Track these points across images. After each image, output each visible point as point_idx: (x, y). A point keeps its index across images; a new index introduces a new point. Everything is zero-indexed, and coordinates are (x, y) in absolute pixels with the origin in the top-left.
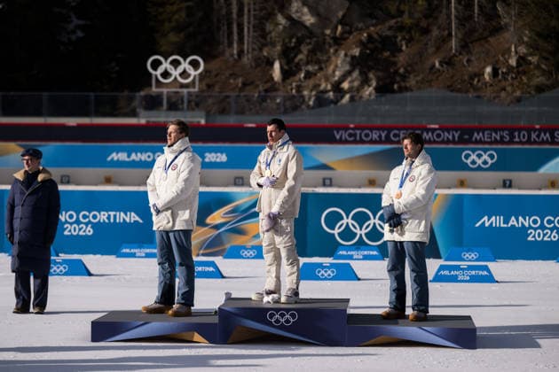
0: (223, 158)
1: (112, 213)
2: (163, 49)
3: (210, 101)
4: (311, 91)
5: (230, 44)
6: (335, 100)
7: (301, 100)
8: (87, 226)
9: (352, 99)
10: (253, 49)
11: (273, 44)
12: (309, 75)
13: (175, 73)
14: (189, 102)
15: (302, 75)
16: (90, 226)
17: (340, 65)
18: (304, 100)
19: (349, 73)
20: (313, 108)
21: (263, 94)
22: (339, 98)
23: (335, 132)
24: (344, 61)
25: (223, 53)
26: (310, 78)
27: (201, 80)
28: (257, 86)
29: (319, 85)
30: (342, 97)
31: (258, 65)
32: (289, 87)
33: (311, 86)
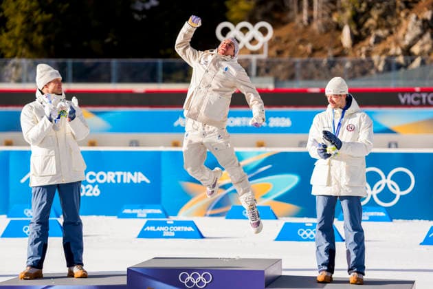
0: (287, 122)
1: (119, 174)
2: (234, 16)
3: (280, 67)
4: (381, 55)
5: (300, 10)
6: (405, 65)
7: (370, 65)
8: (94, 187)
9: (423, 62)
10: (323, 15)
11: (343, 10)
12: (378, 40)
13: (245, 40)
14: (258, 69)
15: (372, 40)
16: (97, 186)
17: (410, 28)
18: (373, 65)
19: (420, 36)
20: (383, 72)
21: (332, 59)
22: (409, 62)
23: (400, 96)
24: (415, 24)
25: (292, 20)
26: (380, 42)
27: (270, 47)
28: (326, 52)
29: (389, 50)
30: (412, 61)
31: (327, 31)
32: (358, 52)
33: (380, 51)
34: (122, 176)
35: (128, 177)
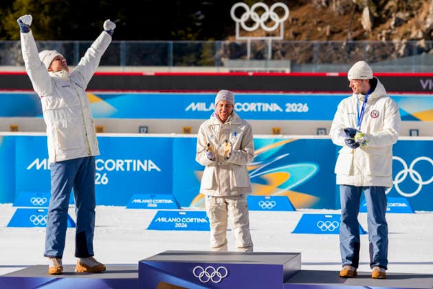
0: (304, 108)
1: (128, 161)
3: (297, 50)
4: (402, 39)
6: (426, 49)
7: (391, 48)
8: (102, 175)
12: (399, 23)
13: (260, 21)
14: (274, 51)
15: (393, 23)
16: (105, 174)
18: (394, 49)
20: (404, 56)
21: (351, 42)
22: (430, 46)
23: (422, 81)
26: (400, 25)
27: (286, 29)
28: (345, 34)
29: (410, 33)
31: (346, 13)
32: (379, 35)
33: (401, 35)
34: (131, 164)
35: (138, 165)
